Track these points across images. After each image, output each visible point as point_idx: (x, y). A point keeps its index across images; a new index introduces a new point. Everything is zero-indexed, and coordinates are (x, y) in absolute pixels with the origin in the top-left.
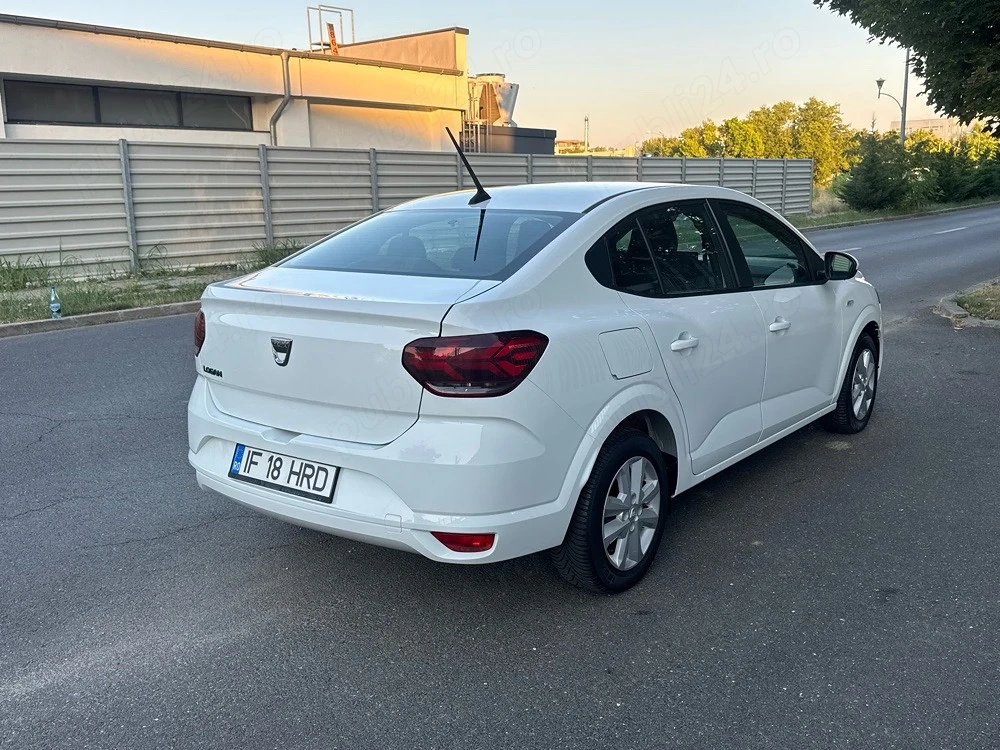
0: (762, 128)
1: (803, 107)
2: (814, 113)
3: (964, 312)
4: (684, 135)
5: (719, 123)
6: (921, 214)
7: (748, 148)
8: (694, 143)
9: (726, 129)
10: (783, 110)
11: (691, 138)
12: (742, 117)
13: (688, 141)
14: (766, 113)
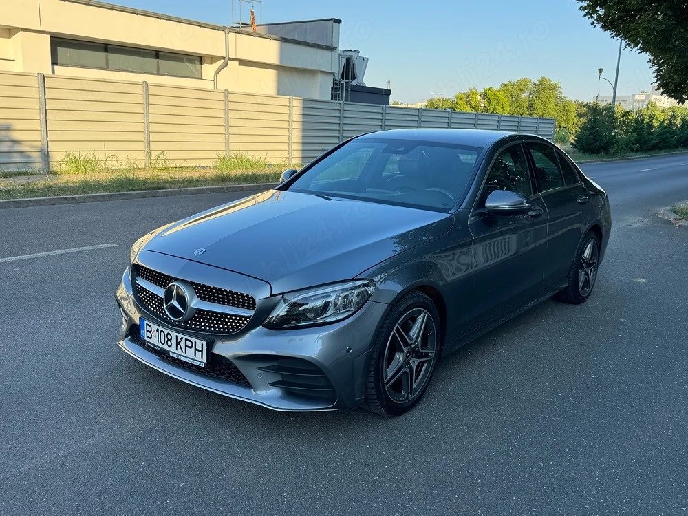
0: (509, 95)
1: (537, 82)
2: (543, 88)
3: (679, 217)
4: (457, 97)
5: (480, 90)
6: (623, 158)
7: (499, 108)
8: (463, 103)
9: (484, 95)
10: (523, 84)
11: (461, 99)
12: (496, 87)
13: (459, 102)
14: (513, 85)
